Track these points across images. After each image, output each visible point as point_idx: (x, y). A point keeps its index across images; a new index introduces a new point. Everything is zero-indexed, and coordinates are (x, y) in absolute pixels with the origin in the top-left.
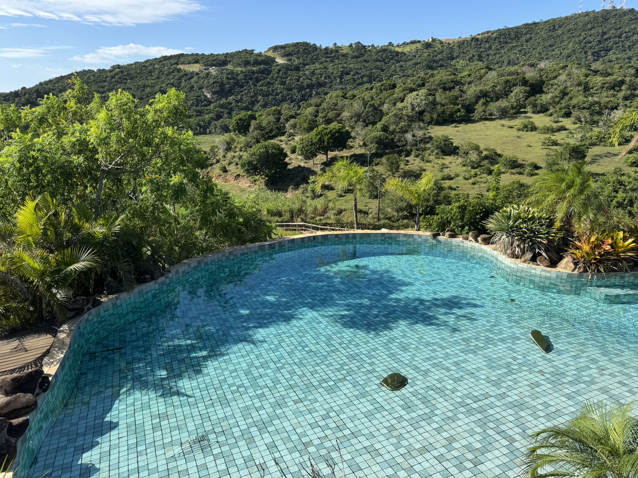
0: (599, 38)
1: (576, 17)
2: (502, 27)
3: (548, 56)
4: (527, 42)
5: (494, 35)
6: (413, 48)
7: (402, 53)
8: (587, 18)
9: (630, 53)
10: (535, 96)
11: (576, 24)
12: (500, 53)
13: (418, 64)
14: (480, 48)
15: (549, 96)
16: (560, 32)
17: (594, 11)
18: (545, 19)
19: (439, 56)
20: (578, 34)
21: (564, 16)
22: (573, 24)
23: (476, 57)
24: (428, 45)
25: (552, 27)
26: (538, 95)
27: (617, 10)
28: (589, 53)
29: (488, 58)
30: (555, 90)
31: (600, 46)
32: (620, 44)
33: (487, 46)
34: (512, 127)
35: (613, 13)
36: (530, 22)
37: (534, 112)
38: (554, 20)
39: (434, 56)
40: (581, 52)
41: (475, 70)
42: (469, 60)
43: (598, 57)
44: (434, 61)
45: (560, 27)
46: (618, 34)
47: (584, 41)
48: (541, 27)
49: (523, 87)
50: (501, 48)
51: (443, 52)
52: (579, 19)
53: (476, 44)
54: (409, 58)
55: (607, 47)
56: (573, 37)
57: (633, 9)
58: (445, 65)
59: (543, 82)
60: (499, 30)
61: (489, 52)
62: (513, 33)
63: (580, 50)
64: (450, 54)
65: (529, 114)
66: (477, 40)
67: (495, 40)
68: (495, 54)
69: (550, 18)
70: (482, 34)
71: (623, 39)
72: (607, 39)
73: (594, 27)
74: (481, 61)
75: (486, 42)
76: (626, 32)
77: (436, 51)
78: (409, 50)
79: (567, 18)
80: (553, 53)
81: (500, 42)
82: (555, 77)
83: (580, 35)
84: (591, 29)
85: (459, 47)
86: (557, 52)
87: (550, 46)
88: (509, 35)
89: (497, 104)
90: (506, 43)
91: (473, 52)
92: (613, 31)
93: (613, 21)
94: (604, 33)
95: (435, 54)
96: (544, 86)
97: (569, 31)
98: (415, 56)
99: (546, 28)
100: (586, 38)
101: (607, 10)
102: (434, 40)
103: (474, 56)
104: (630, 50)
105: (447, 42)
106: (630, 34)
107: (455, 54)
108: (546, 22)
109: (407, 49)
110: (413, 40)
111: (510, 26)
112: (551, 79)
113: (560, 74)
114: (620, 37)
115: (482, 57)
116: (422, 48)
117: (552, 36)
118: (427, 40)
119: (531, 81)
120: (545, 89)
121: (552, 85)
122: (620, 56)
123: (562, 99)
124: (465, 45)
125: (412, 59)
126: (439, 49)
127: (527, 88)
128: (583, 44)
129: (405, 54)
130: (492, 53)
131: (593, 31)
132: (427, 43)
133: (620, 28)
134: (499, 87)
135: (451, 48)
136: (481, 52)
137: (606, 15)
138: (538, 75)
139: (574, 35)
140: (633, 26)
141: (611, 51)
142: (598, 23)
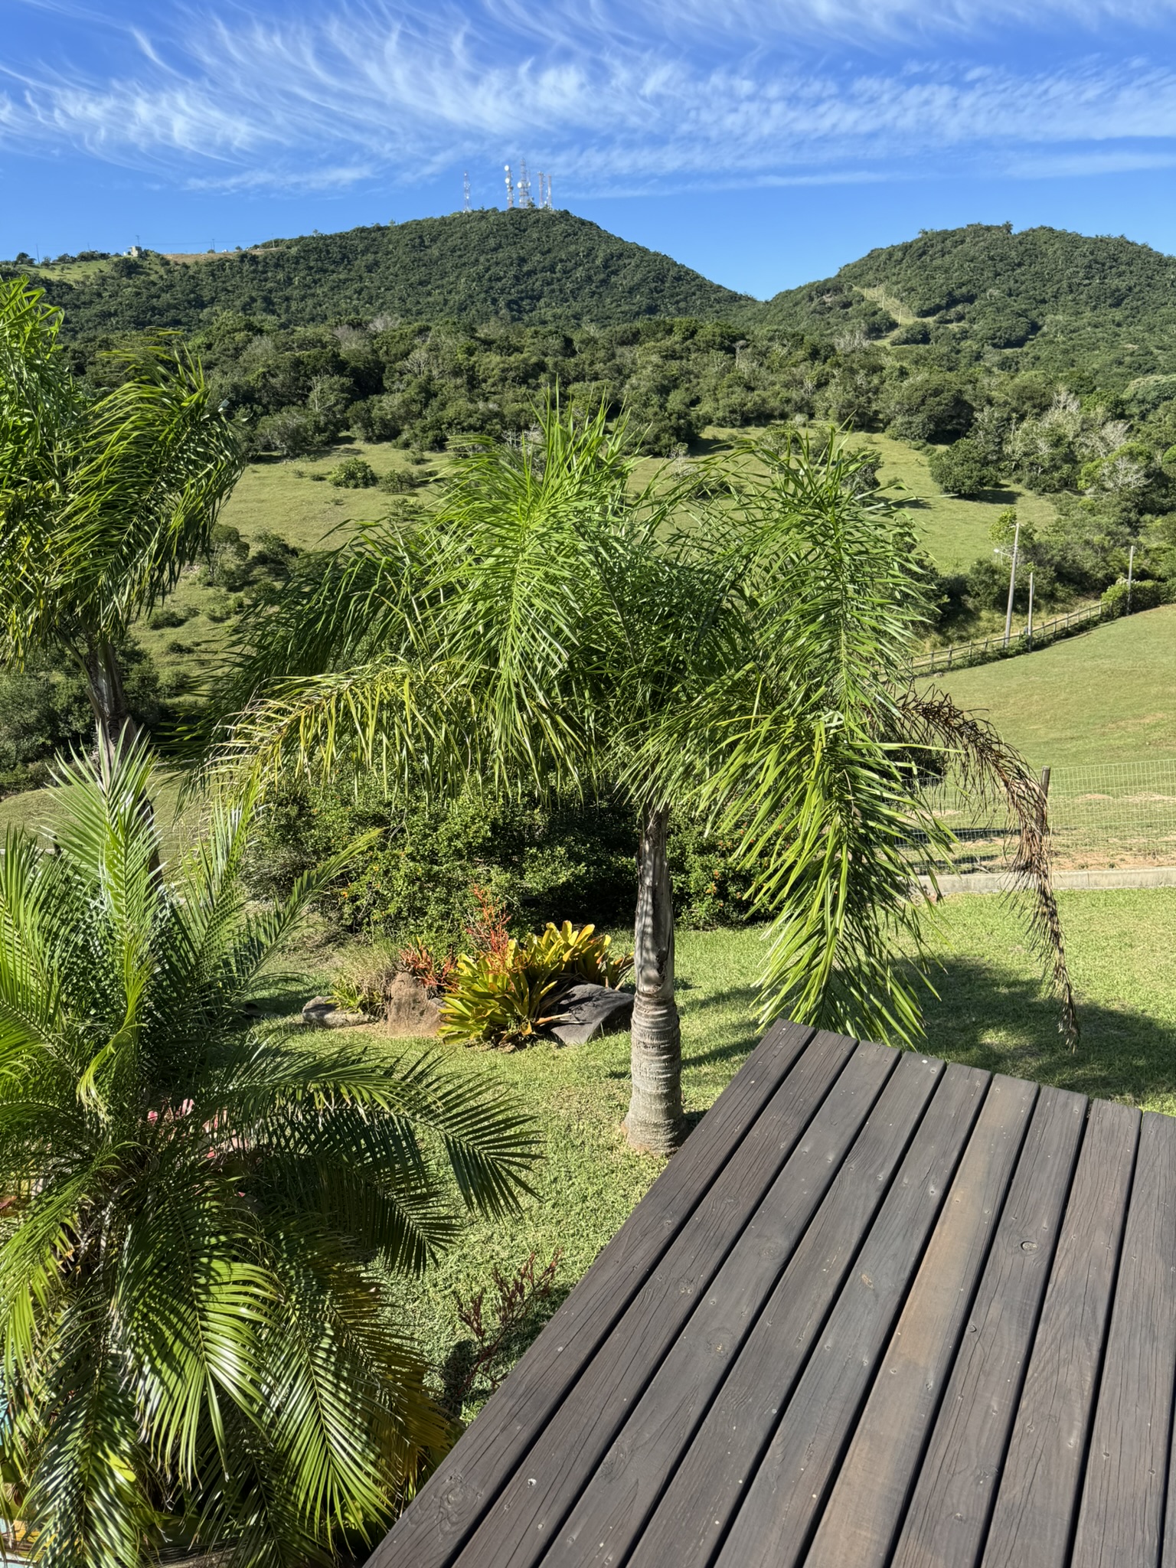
0: (513, 271)
1: (462, 220)
2: (308, 233)
4: (370, 271)
5: (294, 250)
6: (90, 273)
7: (61, 284)
8: (484, 224)
9: (577, 307)
10: (365, 400)
11: (465, 235)
12: (313, 295)
13: (110, 315)
14: (266, 280)
15: (397, 399)
16: (435, 251)
17: (495, 210)
18: (401, 221)
19: (166, 297)
20: (473, 259)
21: (437, 216)
22: (459, 235)
23: (259, 303)
24: (130, 268)
25: (417, 241)
27: (538, 211)
28: (502, 303)
29: (288, 308)
30: (409, 384)
31: (520, 288)
32: (555, 286)
33: (281, 276)
34: (321, 479)
35: (533, 218)
36: (369, 225)
37: (368, 440)
38: (418, 223)
39: (153, 297)
40: (485, 300)
41: (221, 332)
42: (244, 309)
43: (520, 312)
44: (153, 309)
45: (434, 240)
46: (547, 263)
47: (487, 276)
48: (394, 238)
49: (336, 378)
50: (315, 282)
51: (172, 286)
52: (468, 226)
53: (254, 271)
54: (83, 298)
55: (533, 290)
56: (464, 264)
57: (567, 213)
58: (184, 320)
59: (380, 367)
60: (302, 238)
61: (288, 292)
62: (336, 249)
63: (483, 295)
64: (192, 292)
65: (358, 445)
66: (254, 259)
67: (297, 263)
68: (303, 298)
69: (410, 219)
70: (265, 246)
71: (558, 275)
72: (530, 273)
73: (499, 246)
74: (273, 312)
75: (277, 266)
76: (561, 261)
77: (154, 284)
78: (79, 277)
79: (443, 221)
80: (430, 299)
81: (310, 268)
82: (406, 355)
83: (477, 260)
84: (495, 250)
85: (213, 275)
86: (436, 297)
87: (421, 283)
88: (328, 252)
89: (278, 420)
90: (325, 271)
91: (249, 290)
92: (538, 257)
93: (535, 236)
94: (522, 261)
95: (153, 290)
96: (384, 376)
97: (453, 251)
98: (99, 295)
99: (405, 241)
100: (487, 270)
101: (519, 211)
102: (144, 255)
103: (253, 300)
104: (575, 299)
105: (180, 261)
106: (570, 265)
107: (207, 295)
108: (403, 227)
109: (73, 275)
110: (87, 250)
111: (328, 231)
112: (396, 359)
113: (414, 347)
114: (552, 270)
115: (273, 304)
116: (115, 274)
117: (420, 259)
118: (125, 254)
119: (353, 364)
120: (386, 384)
121: (402, 374)
122: (559, 311)
123: (426, 405)
124: (228, 271)
125: (91, 302)
126: (161, 277)
127: (344, 380)
128: (485, 282)
129: (70, 288)
130: (296, 293)
131: (500, 255)
132: (126, 260)
133: (549, 251)
134: (281, 377)
135: (193, 277)
136: (270, 292)
137: (520, 222)
138: (368, 349)
139: (464, 259)
140: (572, 248)
141: (542, 301)
142: (507, 237)
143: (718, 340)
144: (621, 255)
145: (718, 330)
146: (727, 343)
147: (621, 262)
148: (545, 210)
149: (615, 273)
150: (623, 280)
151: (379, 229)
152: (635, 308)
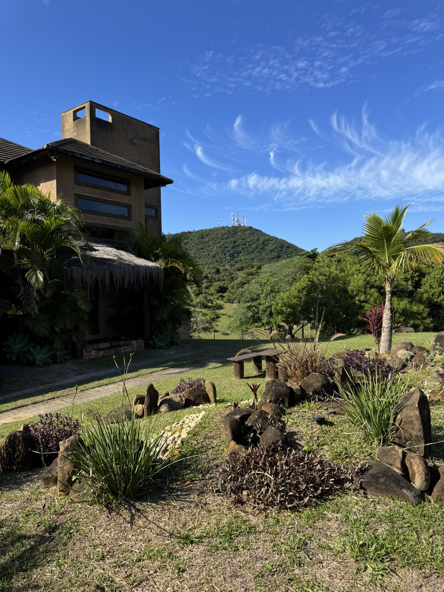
0: (232, 245)
1: (217, 230)
3: (200, 256)
8: (223, 231)
9: (253, 256)
11: (217, 234)
16: (207, 239)
17: (227, 227)
18: (196, 230)
20: (219, 241)
21: (209, 228)
22: (215, 234)
25: (201, 236)
27: (242, 227)
28: (227, 255)
31: (234, 250)
32: (246, 250)
35: (239, 229)
36: (186, 231)
38: (202, 230)
40: (222, 254)
43: (233, 257)
45: (207, 236)
46: (243, 242)
47: (223, 247)
48: (194, 235)
55: (238, 251)
57: (251, 227)
63: (221, 252)
69: (200, 229)
71: (247, 246)
72: (237, 246)
73: (228, 237)
76: (248, 242)
79: (210, 230)
80: (204, 254)
86: (206, 253)
87: (201, 249)
92: (241, 241)
93: (240, 234)
94: (235, 242)
97: (213, 239)
99: (197, 236)
100: (224, 244)
101: (235, 227)
104: (252, 253)
106: (251, 243)
108: (197, 232)
114: (245, 244)
117: (202, 241)
122: (246, 257)
128: (222, 249)
131: (228, 240)
133: (244, 239)
137: (235, 230)
139: (216, 242)
141: (241, 254)
142: (231, 235)
144: (269, 240)
147: (268, 242)
148: (244, 226)
149: (266, 245)
150: (270, 247)
151: (189, 232)
152: (273, 256)
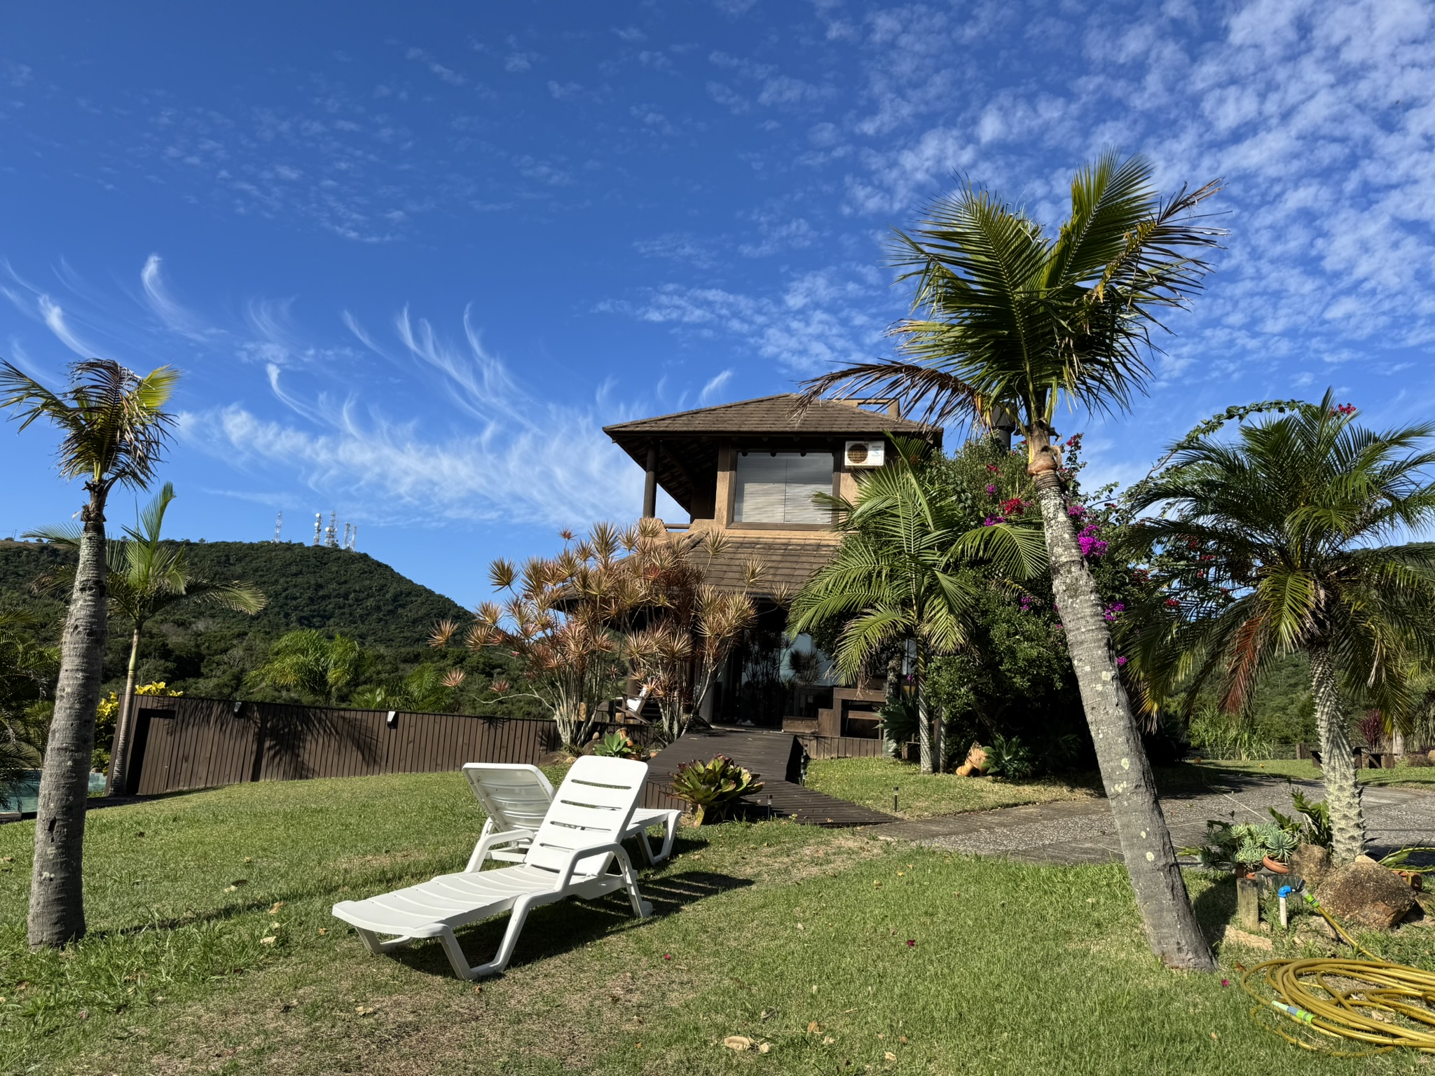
0: (309, 594)
1: (270, 548)
8: (288, 554)
9: (363, 628)
10: (185, 680)
11: (270, 560)
15: (212, 683)
16: (238, 569)
17: (301, 545)
18: (210, 540)
21: (247, 541)
22: (263, 559)
25: (223, 559)
26: (191, 680)
27: (341, 551)
28: (294, 618)
30: (224, 672)
31: (313, 608)
32: (346, 610)
35: (334, 555)
36: (178, 540)
38: (227, 544)
40: (279, 613)
45: (239, 560)
46: (342, 591)
47: (284, 594)
48: (201, 553)
52: (274, 554)
55: (325, 611)
56: (264, 583)
57: (366, 555)
59: (201, 657)
63: (277, 609)
69: (220, 540)
71: (350, 602)
72: (324, 598)
73: (301, 572)
76: (355, 591)
79: (251, 546)
82: (225, 651)
83: (277, 581)
84: (296, 575)
92: (334, 585)
93: (334, 569)
94: (319, 587)
96: (202, 664)
97: (256, 571)
99: (212, 557)
100: (286, 589)
101: (323, 548)
104: (363, 622)
106: (362, 596)
108: (211, 546)
112: (216, 653)
113: (234, 646)
114: (346, 597)
117: (222, 573)
119: (177, 653)
120: (203, 670)
121: (218, 664)
122: (346, 630)
128: (281, 600)
131: (300, 580)
133: (345, 582)
137: (323, 557)
138: (192, 643)
140: (367, 582)
141: (332, 620)
142: (308, 566)
143: (481, 666)
144: (410, 593)
145: (482, 660)
146: (488, 669)
147: (408, 599)
148: (347, 551)
149: (403, 606)
150: (407, 613)
151: (188, 543)
152: (416, 636)
